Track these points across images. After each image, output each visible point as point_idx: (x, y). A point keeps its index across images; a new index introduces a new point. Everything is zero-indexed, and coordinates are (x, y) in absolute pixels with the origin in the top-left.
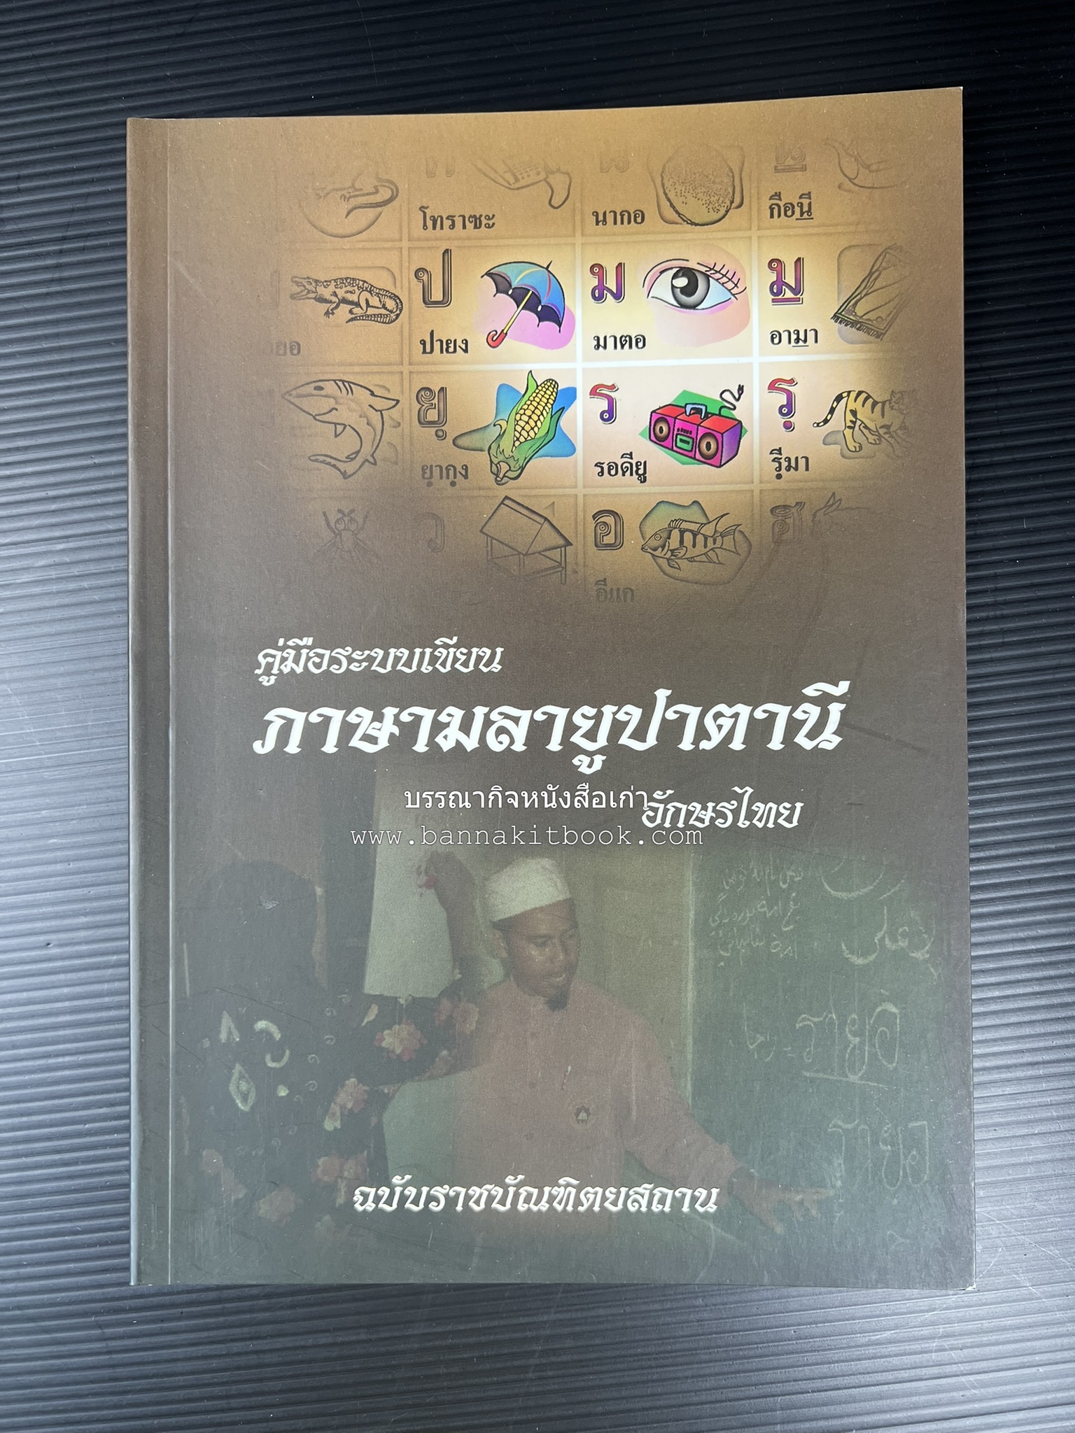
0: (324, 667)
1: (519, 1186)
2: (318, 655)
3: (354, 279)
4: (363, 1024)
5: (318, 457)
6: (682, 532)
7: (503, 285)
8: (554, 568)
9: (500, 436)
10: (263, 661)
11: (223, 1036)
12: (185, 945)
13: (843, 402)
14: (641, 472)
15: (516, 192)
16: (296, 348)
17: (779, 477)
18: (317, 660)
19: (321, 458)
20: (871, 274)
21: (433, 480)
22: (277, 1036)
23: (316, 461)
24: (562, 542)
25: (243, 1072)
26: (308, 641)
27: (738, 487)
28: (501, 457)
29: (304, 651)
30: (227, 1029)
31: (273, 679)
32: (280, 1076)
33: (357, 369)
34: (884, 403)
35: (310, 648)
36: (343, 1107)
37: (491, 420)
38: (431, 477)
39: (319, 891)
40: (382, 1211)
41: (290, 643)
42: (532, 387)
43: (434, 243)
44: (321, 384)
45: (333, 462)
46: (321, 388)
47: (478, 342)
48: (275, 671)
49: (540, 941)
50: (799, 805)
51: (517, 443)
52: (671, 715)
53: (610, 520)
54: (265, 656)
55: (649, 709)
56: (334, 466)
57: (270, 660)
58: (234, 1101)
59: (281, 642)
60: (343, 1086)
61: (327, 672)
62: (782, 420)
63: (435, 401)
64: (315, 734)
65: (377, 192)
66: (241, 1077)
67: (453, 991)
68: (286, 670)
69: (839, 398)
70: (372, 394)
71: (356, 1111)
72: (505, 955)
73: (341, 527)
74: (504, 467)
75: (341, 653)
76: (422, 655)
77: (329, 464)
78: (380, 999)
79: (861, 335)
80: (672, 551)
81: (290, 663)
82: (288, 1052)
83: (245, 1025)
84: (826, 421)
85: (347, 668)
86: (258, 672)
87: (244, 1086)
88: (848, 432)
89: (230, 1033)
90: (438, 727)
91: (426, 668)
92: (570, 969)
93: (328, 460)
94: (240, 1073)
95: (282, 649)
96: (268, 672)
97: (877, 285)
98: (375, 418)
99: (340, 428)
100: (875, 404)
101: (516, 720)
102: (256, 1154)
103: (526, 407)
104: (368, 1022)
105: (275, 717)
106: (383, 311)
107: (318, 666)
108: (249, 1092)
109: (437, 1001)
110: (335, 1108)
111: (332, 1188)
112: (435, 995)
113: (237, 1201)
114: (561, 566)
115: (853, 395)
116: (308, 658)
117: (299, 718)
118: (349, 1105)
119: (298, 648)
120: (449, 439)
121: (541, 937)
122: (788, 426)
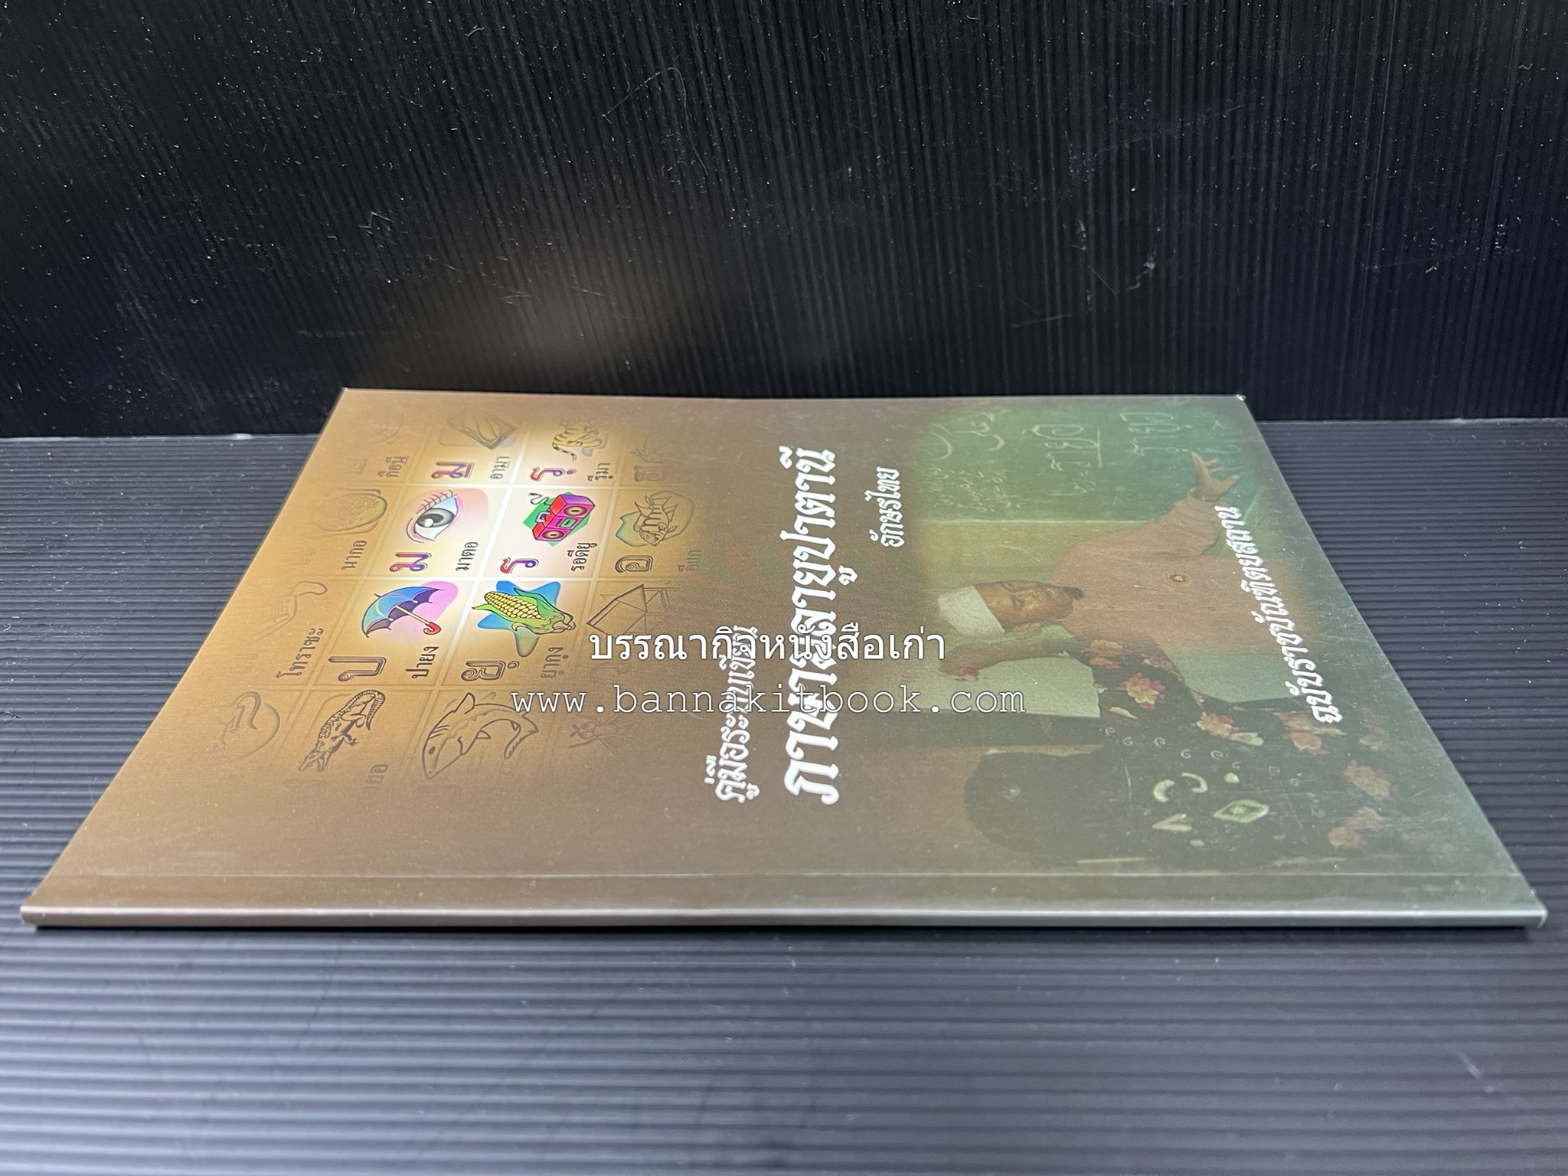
0: (742, 747)
1: (1264, 615)
2: (729, 750)
3: (326, 724)
4: (1135, 717)
5: (508, 751)
6: (645, 525)
7: (384, 624)
8: (662, 596)
9: (528, 627)
10: (730, 795)
11: (1185, 828)
12: (1080, 862)
13: (559, 446)
14: (587, 546)
15: (297, 614)
16: (377, 768)
17: (611, 477)
18: (733, 752)
19: (510, 748)
20: (466, 432)
21: (558, 671)
22: (1169, 783)
23: (511, 753)
24: (639, 590)
25: (1222, 810)
26: (711, 760)
27: (613, 501)
28: (550, 627)
29: (722, 762)
30: (1176, 824)
31: (750, 786)
32: (1216, 780)
33: (423, 721)
34: (567, 429)
35: (719, 757)
36: (1232, 732)
37: (511, 633)
38: (555, 672)
39: (993, 751)
40: (1333, 701)
41: (712, 773)
42: (489, 607)
43: (319, 667)
44: (428, 749)
45: (517, 740)
46: (432, 750)
47: (432, 640)
48: (743, 785)
49: (1018, 604)
50: (879, 469)
51: (539, 616)
52: (805, 530)
53: (624, 564)
54: (723, 792)
55: (796, 543)
56: (521, 740)
57: (728, 789)
58: (1259, 820)
59: (709, 781)
60: (1208, 732)
61: (746, 745)
62: (565, 475)
63: (478, 669)
64: (813, 754)
65: (243, 707)
66: (1228, 812)
67: (1085, 659)
68: (743, 776)
69: (556, 448)
70: (454, 712)
71: (1232, 721)
72: (1037, 624)
73: (589, 734)
74: (560, 624)
75: (726, 734)
76: (733, 677)
77: (517, 744)
78: (1104, 703)
79: (510, 438)
80: (660, 530)
81: (733, 774)
82: (1185, 774)
83: (1163, 811)
84: (573, 455)
85: (745, 730)
86: (742, 798)
87: (1238, 810)
88: (584, 445)
89: (1178, 822)
90: (810, 667)
91: (751, 675)
92: (1041, 586)
93: (514, 743)
94: (1224, 813)
95: (717, 780)
96: (744, 792)
97: (474, 428)
98: (477, 710)
99: (481, 735)
100: (566, 433)
101: (804, 618)
102: (1316, 799)
103: (505, 611)
104: (1131, 714)
105: (792, 783)
106: (369, 705)
107: (739, 752)
108: (1244, 806)
109: (1094, 668)
110: (1235, 737)
112: (1090, 669)
113: (1381, 814)
114: (661, 591)
115: (556, 442)
116: (730, 759)
117: (794, 768)
118: (1229, 726)
119: (718, 768)
120: (520, 659)
121: (1014, 603)
122: (570, 472)
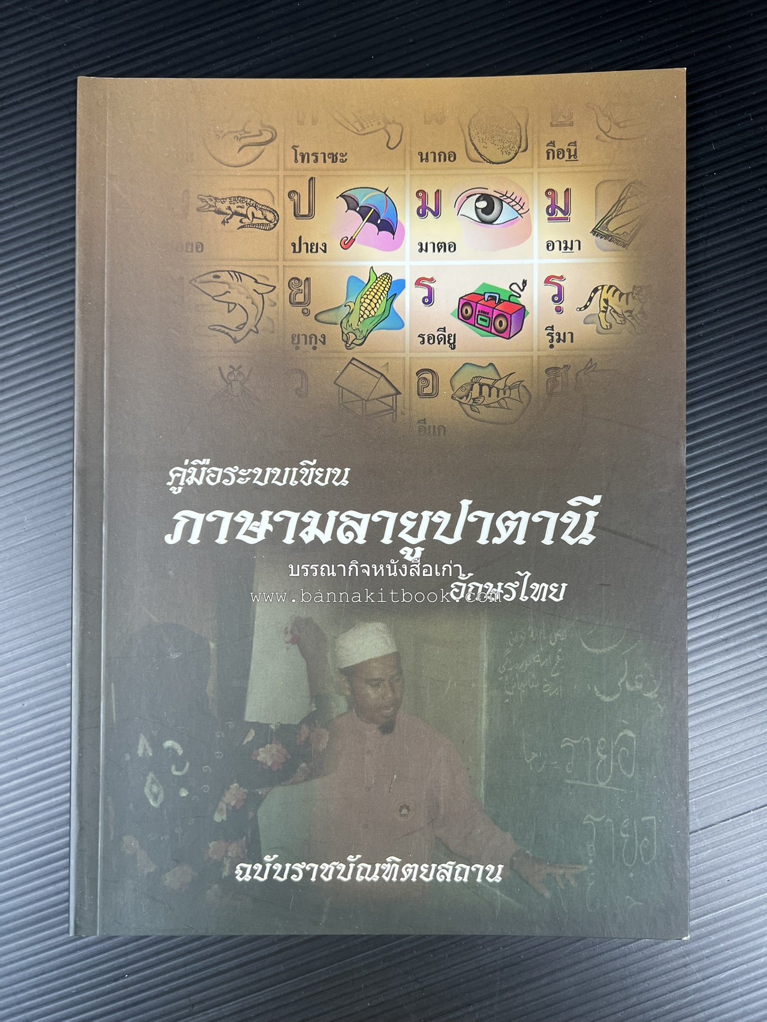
0: (218, 481)
1: (357, 863)
2: (214, 472)
3: (243, 198)
4: (244, 743)
5: (215, 327)
6: (481, 386)
7: (353, 204)
8: (387, 410)
9: (350, 314)
10: (173, 476)
11: (140, 752)
12: (113, 685)
13: (599, 293)
14: (452, 341)
15: (363, 136)
16: (200, 247)
17: (552, 346)
18: (213, 476)
19: (218, 328)
20: (619, 201)
21: (299, 345)
22: (180, 752)
23: (214, 329)
24: (393, 391)
25: (155, 778)
26: (207, 461)
27: (521, 354)
28: (350, 329)
29: (204, 469)
30: (143, 747)
31: (180, 489)
32: (182, 782)
33: (244, 263)
34: (628, 294)
35: (208, 467)
36: (227, 805)
37: (343, 302)
38: (299, 343)
39: (212, 645)
40: (256, 881)
41: (193, 463)
42: (373, 278)
43: (302, 173)
44: (218, 274)
45: (227, 331)
46: (218, 277)
47: (334, 245)
48: (182, 483)
49: (374, 683)
50: (564, 585)
51: (362, 319)
52: (472, 519)
53: (429, 376)
54: (175, 472)
55: (455, 513)
56: (227, 334)
57: (178, 475)
58: (147, 799)
59: (187, 462)
60: (228, 789)
61: (220, 484)
62: (555, 305)
63: (302, 287)
64: (211, 530)
65: (261, 134)
66: (153, 782)
67: (310, 720)
68: (190, 483)
69: (595, 290)
70: (256, 281)
71: (238, 807)
72: (348, 693)
73: (232, 378)
74: (352, 337)
75: (231, 471)
76: (291, 472)
77: (223, 332)
78: (256, 725)
79: (612, 245)
80: (474, 399)
81: (193, 478)
82: (188, 764)
83: (156, 744)
84: (586, 307)
85: (235, 482)
86: (169, 484)
87: (155, 789)
88: (602, 315)
89: (145, 750)
90: (301, 526)
91: (293, 483)
92: (396, 704)
93: (223, 329)
94: (152, 779)
95: (187, 467)
96: (176, 484)
97: (624, 209)
98: (258, 298)
99: (232, 306)
100: (621, 295)
101: (359, 521)
102: (163, 839)
103: (368, 293)
104: (247, 742)
105: (181, 517)
106: (265, 221)
107: (213, 480)
108: (159, 793)
109: (298, 727)
110: (222, 805)
111: (220, 865)
112: (296, 723)
113: (149, 874)
114: (393, 409)
115: (606, 288)
116: (207, 474)
117: (199, 518)
118: (233, 803)
119: (199, 467)
120: (312, 315)
121: (375, 680)
122: (559, 310)
